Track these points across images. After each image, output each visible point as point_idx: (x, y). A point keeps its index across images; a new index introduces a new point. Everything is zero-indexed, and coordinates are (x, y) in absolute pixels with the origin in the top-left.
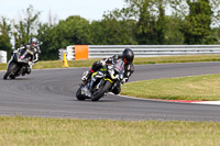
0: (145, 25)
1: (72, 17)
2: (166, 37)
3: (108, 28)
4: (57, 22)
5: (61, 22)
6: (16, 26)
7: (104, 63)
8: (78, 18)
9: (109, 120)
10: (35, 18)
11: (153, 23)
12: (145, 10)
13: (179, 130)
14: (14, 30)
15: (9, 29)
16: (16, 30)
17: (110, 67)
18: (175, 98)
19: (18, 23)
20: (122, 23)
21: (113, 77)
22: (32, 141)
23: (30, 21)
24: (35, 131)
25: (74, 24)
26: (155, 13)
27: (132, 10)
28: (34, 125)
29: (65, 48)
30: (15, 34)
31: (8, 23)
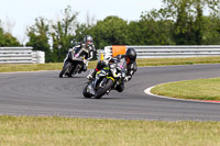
0: (183, 25)
1: (110, 18)
2: (204, 38)
3: (145, 29)
4: (95, 23)
5: (99, 23)
6: (54, 27)
7: (107, 62)
8: (116, 18)
9: (147, 120)
10: (73, 18)
11: (191, 23)
12: (183, 11)
13: (216, 131)
14: (52, 30)
15: (47, 29)
16: (54, 31)
17: (112, 66)
18: (212, 99)
19: (55, 24)
20: (160, 23)
21: (115, 76)
22: (69, 141)
23: (68, 22)
24: (72, 132)
25: (111, 25)
26: (192, 14)
27: (170, 11)
28: (71, 125)
29: (103, 48)
30: (53, 35)
31: (46, 23)
